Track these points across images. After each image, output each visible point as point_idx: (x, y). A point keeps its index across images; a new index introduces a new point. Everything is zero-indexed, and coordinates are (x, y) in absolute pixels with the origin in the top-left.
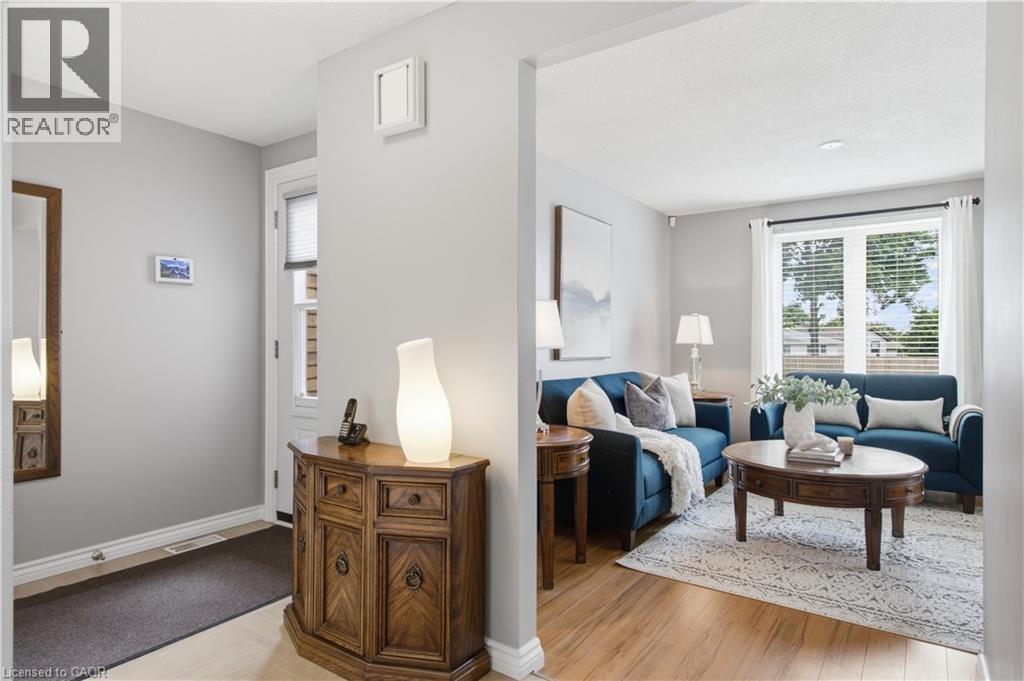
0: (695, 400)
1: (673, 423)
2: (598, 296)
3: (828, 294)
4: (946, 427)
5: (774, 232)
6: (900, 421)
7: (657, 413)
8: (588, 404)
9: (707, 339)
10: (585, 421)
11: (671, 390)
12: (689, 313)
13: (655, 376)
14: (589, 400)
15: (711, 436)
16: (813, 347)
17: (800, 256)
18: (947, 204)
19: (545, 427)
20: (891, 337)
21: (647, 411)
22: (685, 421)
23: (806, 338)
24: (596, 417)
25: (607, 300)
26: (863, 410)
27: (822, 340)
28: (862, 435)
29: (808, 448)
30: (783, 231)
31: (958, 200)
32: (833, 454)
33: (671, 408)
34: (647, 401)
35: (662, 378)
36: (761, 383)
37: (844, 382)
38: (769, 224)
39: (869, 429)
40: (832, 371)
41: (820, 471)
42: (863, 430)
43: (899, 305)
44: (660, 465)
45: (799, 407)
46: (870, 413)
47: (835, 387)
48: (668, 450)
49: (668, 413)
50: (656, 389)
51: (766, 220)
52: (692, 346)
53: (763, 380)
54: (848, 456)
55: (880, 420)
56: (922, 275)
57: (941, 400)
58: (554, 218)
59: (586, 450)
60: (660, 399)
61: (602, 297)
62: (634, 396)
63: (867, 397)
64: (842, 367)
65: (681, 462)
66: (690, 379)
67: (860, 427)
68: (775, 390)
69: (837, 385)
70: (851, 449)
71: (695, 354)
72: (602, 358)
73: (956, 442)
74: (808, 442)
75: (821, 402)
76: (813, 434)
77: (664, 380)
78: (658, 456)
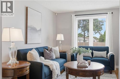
0: (59, 52)
1: (54, 58)
2: (38, 29)
3: (87, 31)
4: (107, 57)
5: (76, 17)
6: (99, 56)
7: (51, 56)
8: (32, 55)
9: (63, 39)
10: (31, 59)
11: (54, 50)
12: (59, 34)
13: (51, 47)
14: (32, 54)
15: (62, 60)
16: (84, 41)
17: (82, 24)
18: (107, 13)
19: (18, 62)
20: (97, 39)
21: (48, 55)
22: (57, 57)
23: (83, 39)
24: (34, 58)
25: (40, 30)
26: (92, 54)
27: (86, 39)
28: (92, 59)
29: (81, 63)
30: (78, 17)
31: (109, 12)
32: (86, 65)
33: (54, 54)
34: (48, 53)
35: (52, 48)
36: (72, 49)
37: (89, 48)
38: (75, 16)
39: (94, 57)
40: (87, 46)
41: (84, 69)
42: (92, 58)
43: (98, 33)
44: (49, 69)
45: (80, 54)
46: (94, 54)
47: (87, 50)
48: (52, 65)
49: (53, 56)
50: (51, 50)
51: (75, 15)
52: (60, 41)
53: (73, 48)
54: (89, 64)
55: (95, 56)
56: (101, 28)
57: (106, 51)
58: (26, 10)
59: (28, 68)
60: (52, 52)
61: (39, 29)
62: (46, 52)
63: (93, 51)
64: (89, 45)
65: (55, 68)
66: (59, 48)
67: (92, 57)
68: (75, 50)
69: (87, 49)
70: (90, 63)
71: (60, 42)
72: (39, 43)
73: (109, 60)
74: (81, 62)
75: (84, 53)
76: (83, 60)
77: (53, 48)
78: (49, 66)
